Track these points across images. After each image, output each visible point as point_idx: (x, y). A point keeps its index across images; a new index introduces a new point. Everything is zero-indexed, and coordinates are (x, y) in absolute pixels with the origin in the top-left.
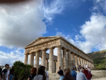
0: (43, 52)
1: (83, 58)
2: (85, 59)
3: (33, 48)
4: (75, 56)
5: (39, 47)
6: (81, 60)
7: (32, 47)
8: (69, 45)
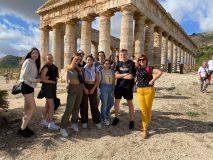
0: (84, 24)
1: (179, 45)
2: (183, 48)
3: (57, 14)
4: (163, 38)
5: (73, 9)
6: (175, 47)
7: (55, 9)
8: (152, 7)
